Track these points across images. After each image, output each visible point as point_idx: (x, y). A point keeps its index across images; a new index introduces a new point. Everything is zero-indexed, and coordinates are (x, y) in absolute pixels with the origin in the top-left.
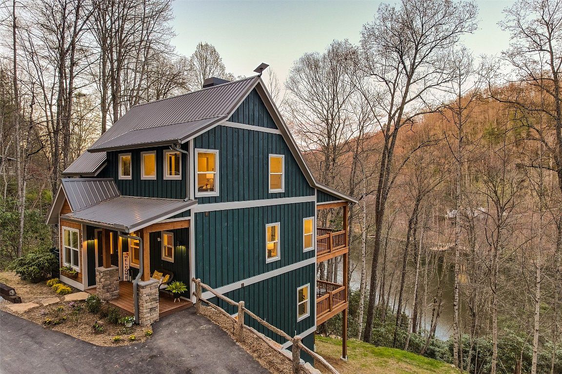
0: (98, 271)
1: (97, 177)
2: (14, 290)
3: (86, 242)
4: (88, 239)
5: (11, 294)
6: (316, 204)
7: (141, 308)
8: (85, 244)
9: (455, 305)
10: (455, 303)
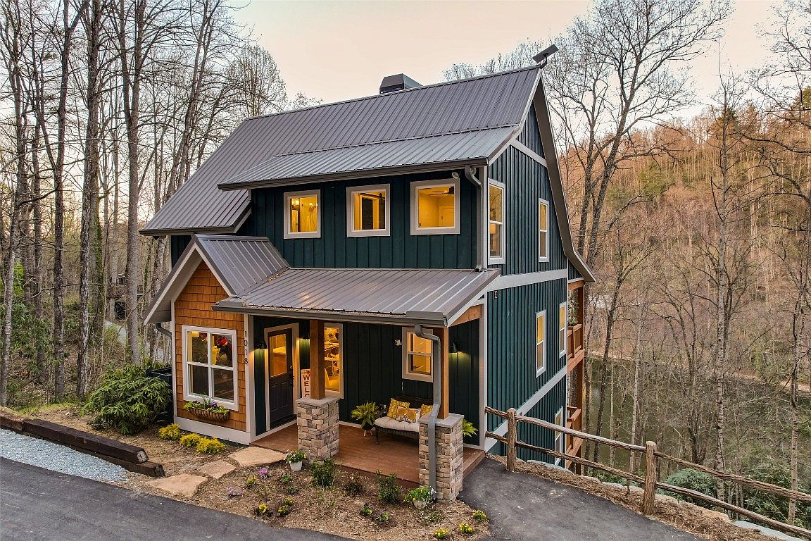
0: (302, 405)
1: (239, 233)
2: (143, 450)
3: (253, 353)
4: (255, 348)
5: (140, 459)
6: (568, 282)
7: (442, 469)
8: (251, 356)
9: (719, 428)
10: (720, 425)
